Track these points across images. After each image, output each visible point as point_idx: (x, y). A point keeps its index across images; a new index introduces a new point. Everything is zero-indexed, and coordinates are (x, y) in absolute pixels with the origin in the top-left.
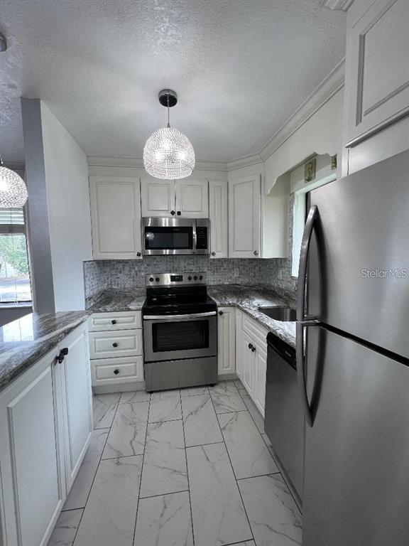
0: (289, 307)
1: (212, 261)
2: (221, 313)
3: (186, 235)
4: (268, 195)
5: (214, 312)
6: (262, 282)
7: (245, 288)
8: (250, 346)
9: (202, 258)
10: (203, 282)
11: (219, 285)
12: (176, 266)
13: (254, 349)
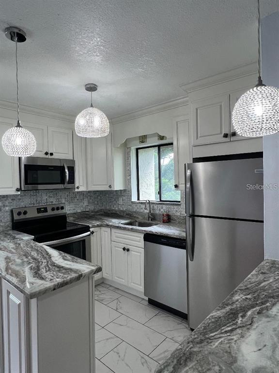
0: (137, 221)
1: (76, 193)
2: (93, 233)
3: (58, 173)
4: (118, 148)
5: (89, 233)
6: (103, 208)
7: (92, 213)
8: (124, 249)
9: (61, 191)
10: (64, 211)
11: (75, 213)
12: (39, 199)
13: (128, 250)
